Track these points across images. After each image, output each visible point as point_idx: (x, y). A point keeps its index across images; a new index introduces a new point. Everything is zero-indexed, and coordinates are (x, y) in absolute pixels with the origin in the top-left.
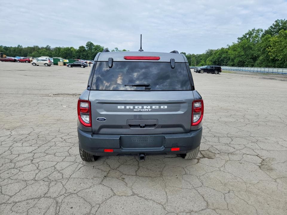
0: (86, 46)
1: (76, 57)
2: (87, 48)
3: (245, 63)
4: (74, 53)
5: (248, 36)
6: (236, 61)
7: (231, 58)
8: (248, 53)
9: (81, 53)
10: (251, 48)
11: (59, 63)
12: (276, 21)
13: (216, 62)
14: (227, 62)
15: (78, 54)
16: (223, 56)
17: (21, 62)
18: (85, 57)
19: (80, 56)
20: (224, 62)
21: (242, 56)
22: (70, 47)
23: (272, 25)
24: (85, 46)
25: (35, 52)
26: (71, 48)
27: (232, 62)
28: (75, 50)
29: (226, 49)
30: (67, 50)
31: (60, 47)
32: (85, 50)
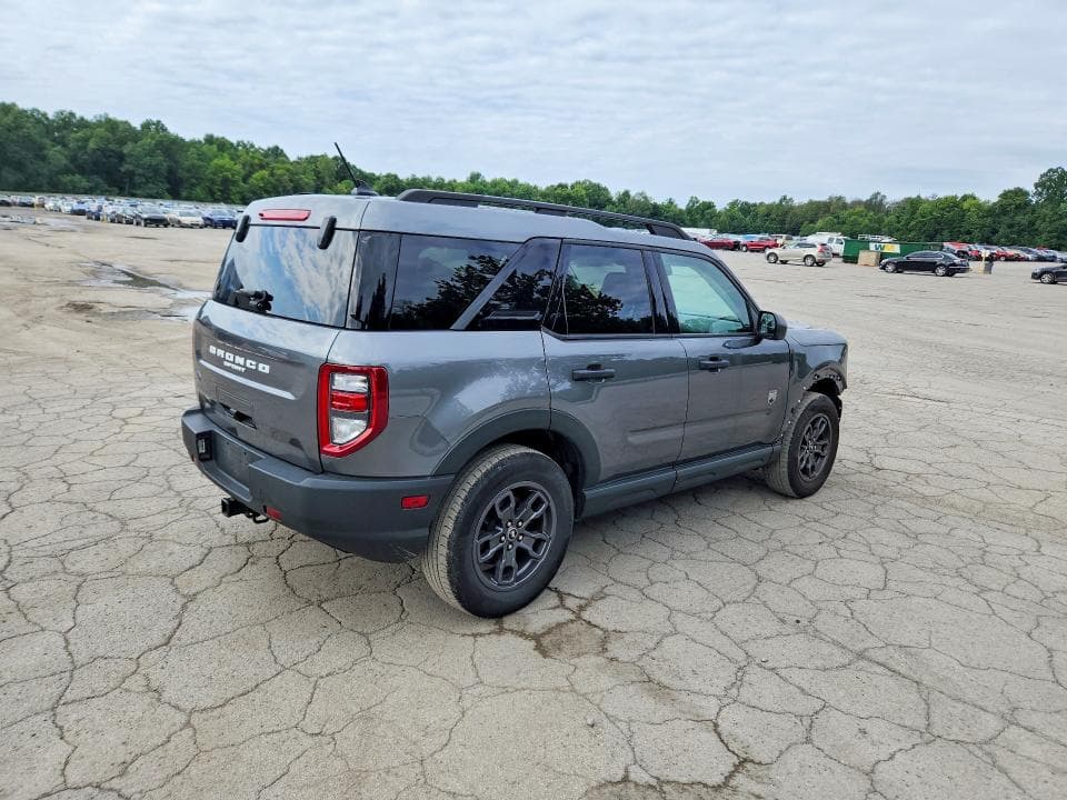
0: (1036, 186)
1: (976, 233)
2: (1040, 194)
4: (974, 219)
9: (1006, 220)
11: (863, 255)
15: (989, 220)
17: (752, 251)
18: (1019, 233)
19: (995, 232)
22: (960, 196)
24: (1030, 189)
25: (827, 219)
26: (965, 198)
28: (979, 206)
30: (943, 209)
31: (919, 197)
32: (1027, 204)
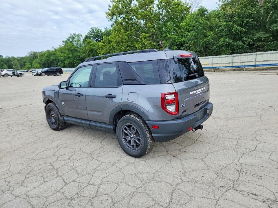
3: (75, 64)
5: (71, 40)
6: (66, 62)
7: (60, 60)
8: (75, 55)
10: (76, 51)
12: (91, 28)
13: (45, 64)
14: (57, 64)
16: (52, 58)
20: (54, 64)
21: (71, 57)
23: (89, 31)
27: (63, 64)
29: (52, 51)
